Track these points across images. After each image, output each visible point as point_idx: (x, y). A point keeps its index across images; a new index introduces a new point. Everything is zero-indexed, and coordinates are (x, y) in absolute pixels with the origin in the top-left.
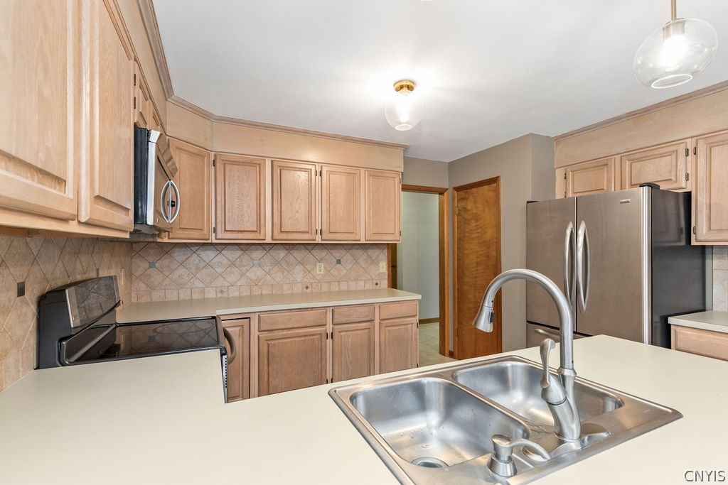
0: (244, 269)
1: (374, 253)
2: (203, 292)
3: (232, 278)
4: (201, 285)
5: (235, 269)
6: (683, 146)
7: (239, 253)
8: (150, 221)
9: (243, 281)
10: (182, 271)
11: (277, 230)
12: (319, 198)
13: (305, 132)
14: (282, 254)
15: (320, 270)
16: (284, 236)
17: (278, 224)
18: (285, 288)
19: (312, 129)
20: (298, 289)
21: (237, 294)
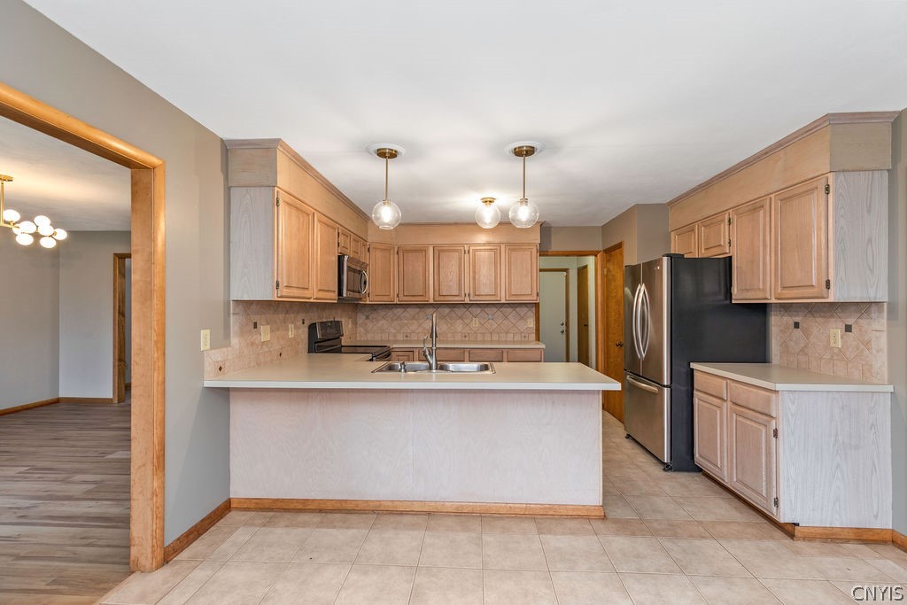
0: (420, 322)
1: (523, 311)
2: (395, 336)
3: (414, 327)
4: (394, 331)
5: (415, 322)
6: (727, 216)
7: (418, 310)
8: (345, 295)
9: (420, 330)
10: (383, 322)
11: (437, 294)
12: (467, 270)
13: (456, 224)
14: (447, 310)
15: (475, 324)
16: (442, 298)
17: (438, 290)
18: (449, 335)
19: (459, 221)
20: (458, 337)
21: (416, 338)
